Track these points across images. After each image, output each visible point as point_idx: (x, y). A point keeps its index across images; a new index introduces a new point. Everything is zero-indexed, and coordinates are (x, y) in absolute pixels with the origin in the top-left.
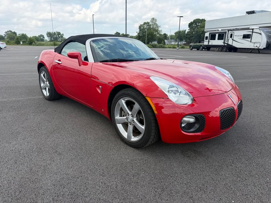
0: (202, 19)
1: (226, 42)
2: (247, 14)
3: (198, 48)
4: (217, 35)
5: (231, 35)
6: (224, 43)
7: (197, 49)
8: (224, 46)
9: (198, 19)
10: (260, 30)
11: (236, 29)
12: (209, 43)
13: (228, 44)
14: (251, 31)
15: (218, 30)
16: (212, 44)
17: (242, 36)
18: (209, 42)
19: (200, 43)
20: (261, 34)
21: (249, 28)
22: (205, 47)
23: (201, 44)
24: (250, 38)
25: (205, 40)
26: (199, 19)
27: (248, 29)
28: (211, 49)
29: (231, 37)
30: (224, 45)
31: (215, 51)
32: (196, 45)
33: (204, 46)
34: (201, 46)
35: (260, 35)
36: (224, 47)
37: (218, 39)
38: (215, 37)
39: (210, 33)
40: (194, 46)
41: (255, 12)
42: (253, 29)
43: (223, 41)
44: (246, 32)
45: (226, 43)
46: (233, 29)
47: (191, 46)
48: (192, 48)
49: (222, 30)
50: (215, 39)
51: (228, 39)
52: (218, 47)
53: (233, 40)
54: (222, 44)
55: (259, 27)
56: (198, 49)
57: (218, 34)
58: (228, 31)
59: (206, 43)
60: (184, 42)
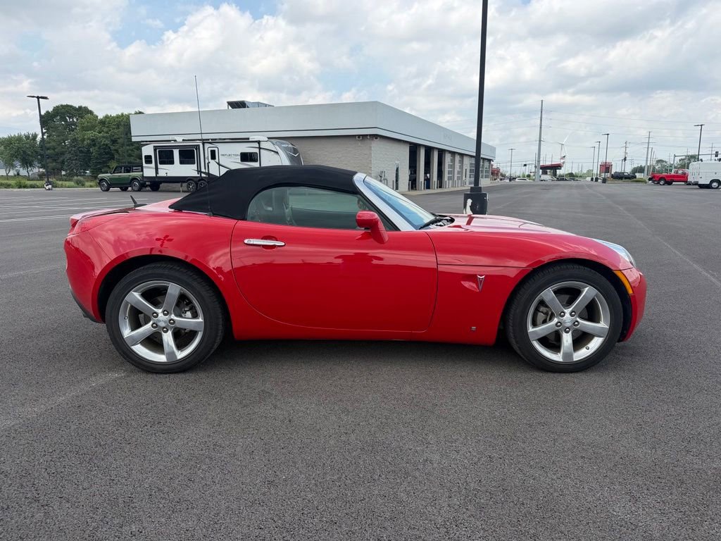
0: (80, 107)
1: (203, 170)
2: (230, 108)
3: (124, 186)
4: (176, 153)
5: (213, 153)
6: (199, 171)
7: (121, 188)
8: (202, 179)
9: (67, 106)
10: (274, 144)
11: (220, 139)
12: (157, 173)
13: (208, 174)
14: (257, 145)
15: (175, 141)
16: (169, 175)
17: (239, 157)
18: (157, 169)
19: (129, 172)
20: (277, 153)
21: (248, 139)
22: (147, 183)
23: (133, 173)
24: (257, 161)
25: (144, 165)
26: (71, 106)
27: (246, 140)
28: (163, 186)
29: (213, 157)
30: (199, 175)
31: (179, 191)
32: (119, 179)
33: (145, 180)
34: (134, 179)
35: (276, 155)
36: (199, 180)
37: (182, 162)
38: (173, 158)
39: (154, 146)
40: (111, 179)
41: (247, 104)
42: (259, 142)
43: (195, 166)
44: (246, 148)
45: (204, 173)
46: (212, 140)
47: (102, 180)
48: (108, 186)
49: (183, 140)
50: (172, 162)
51: (207, 162)
52: (184, 182)
53: (219, 164)
54: (195, 174)
55: (269, 138)
56: (124, 189)
57: (178, 150)
58: (203, 144)
59: (149, 171)
60: (36, 170)
